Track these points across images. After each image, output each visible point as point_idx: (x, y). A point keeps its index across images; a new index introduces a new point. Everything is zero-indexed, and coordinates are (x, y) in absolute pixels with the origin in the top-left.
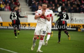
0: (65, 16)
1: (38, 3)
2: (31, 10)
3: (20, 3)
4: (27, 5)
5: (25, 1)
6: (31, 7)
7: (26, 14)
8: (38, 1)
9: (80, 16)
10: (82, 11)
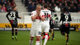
0: (67, 17)
1: (34, 3)
2: (27, 10)
3: (16, 4)
4: (23, 6)
5: (21, 2)
6: (27, 7)
7: (23, 15)
8: (34, 1)
9: (77, 15)
10: (79, 10)
